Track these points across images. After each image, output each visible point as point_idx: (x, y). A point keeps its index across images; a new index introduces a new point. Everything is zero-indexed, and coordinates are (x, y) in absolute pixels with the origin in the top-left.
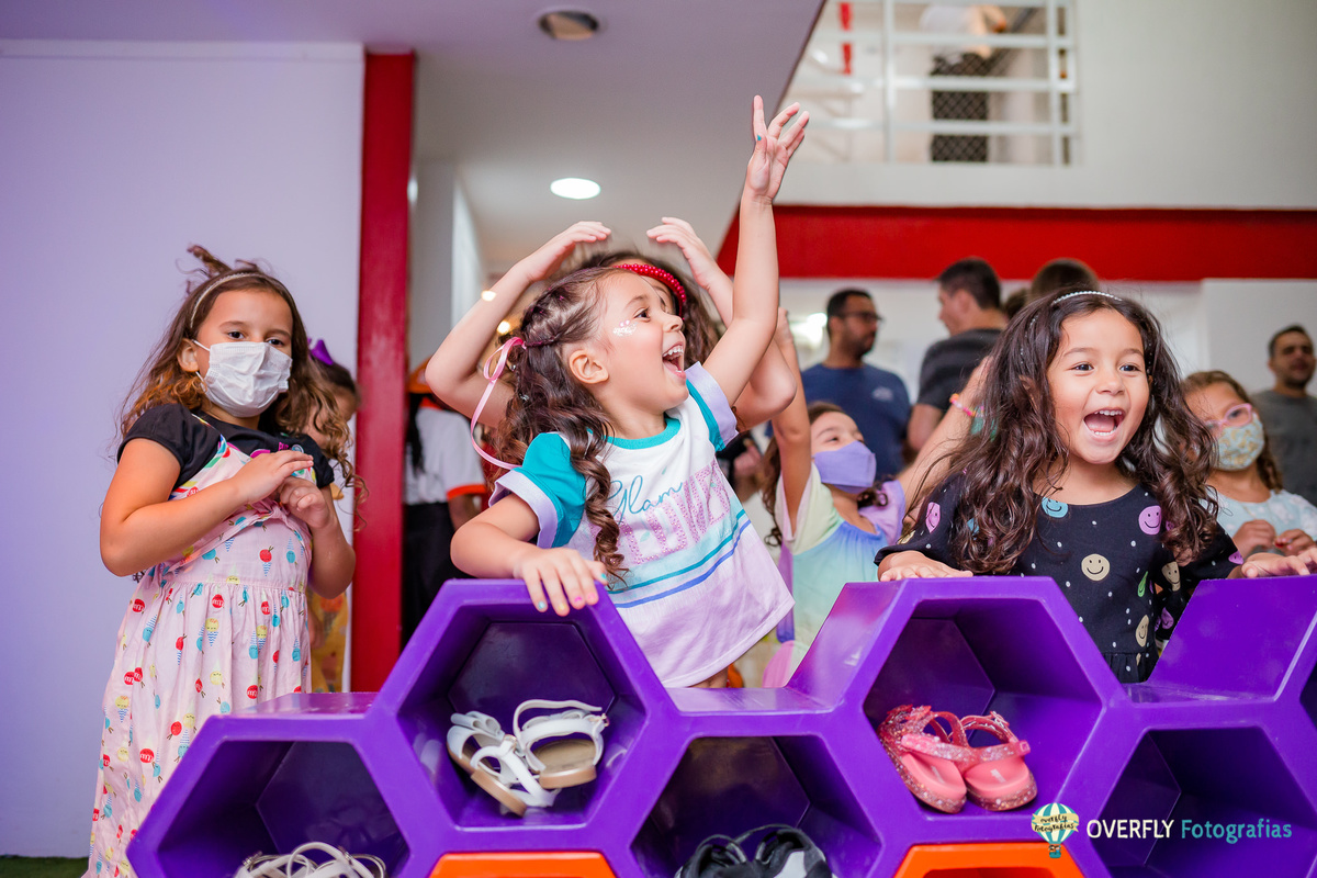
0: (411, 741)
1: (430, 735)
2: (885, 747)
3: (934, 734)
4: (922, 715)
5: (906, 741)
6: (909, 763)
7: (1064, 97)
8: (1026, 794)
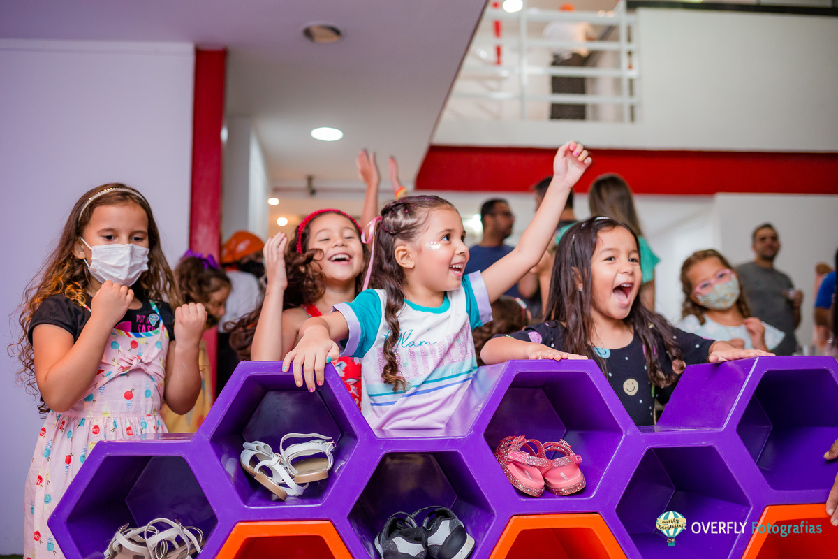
0: (220, 458)
1: (230, 455)
2: (498, 460)
3: (526, 451)
4: (519, 440)
5: (510, 456)
6: (511, 468)
7: (631, 81)
8: (579, 486)
